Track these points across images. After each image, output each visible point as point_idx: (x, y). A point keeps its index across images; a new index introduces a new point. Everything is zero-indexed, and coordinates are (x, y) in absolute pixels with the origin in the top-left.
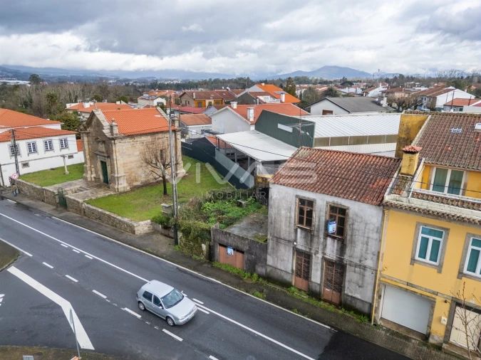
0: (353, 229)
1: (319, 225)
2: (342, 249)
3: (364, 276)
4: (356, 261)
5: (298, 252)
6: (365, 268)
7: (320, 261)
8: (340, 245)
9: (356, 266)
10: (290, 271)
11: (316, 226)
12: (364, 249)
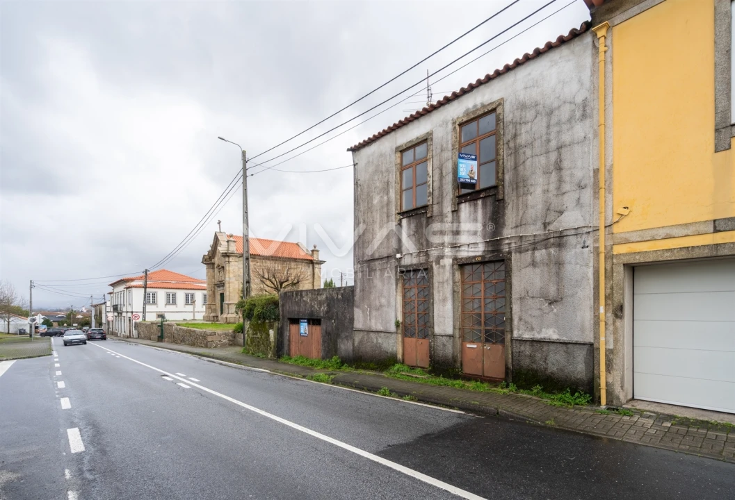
0: (516, 150)
1: (441, 187)
2: (496, 218)
3: (559, 264)
4: (535, 230)
5: (406, 273)
6: (559, 240)
7: (447, 274)
8: (489, 209)
9: (535, 246)
10: (393, 328)
11: (436, 193)
12: (552, 187)
